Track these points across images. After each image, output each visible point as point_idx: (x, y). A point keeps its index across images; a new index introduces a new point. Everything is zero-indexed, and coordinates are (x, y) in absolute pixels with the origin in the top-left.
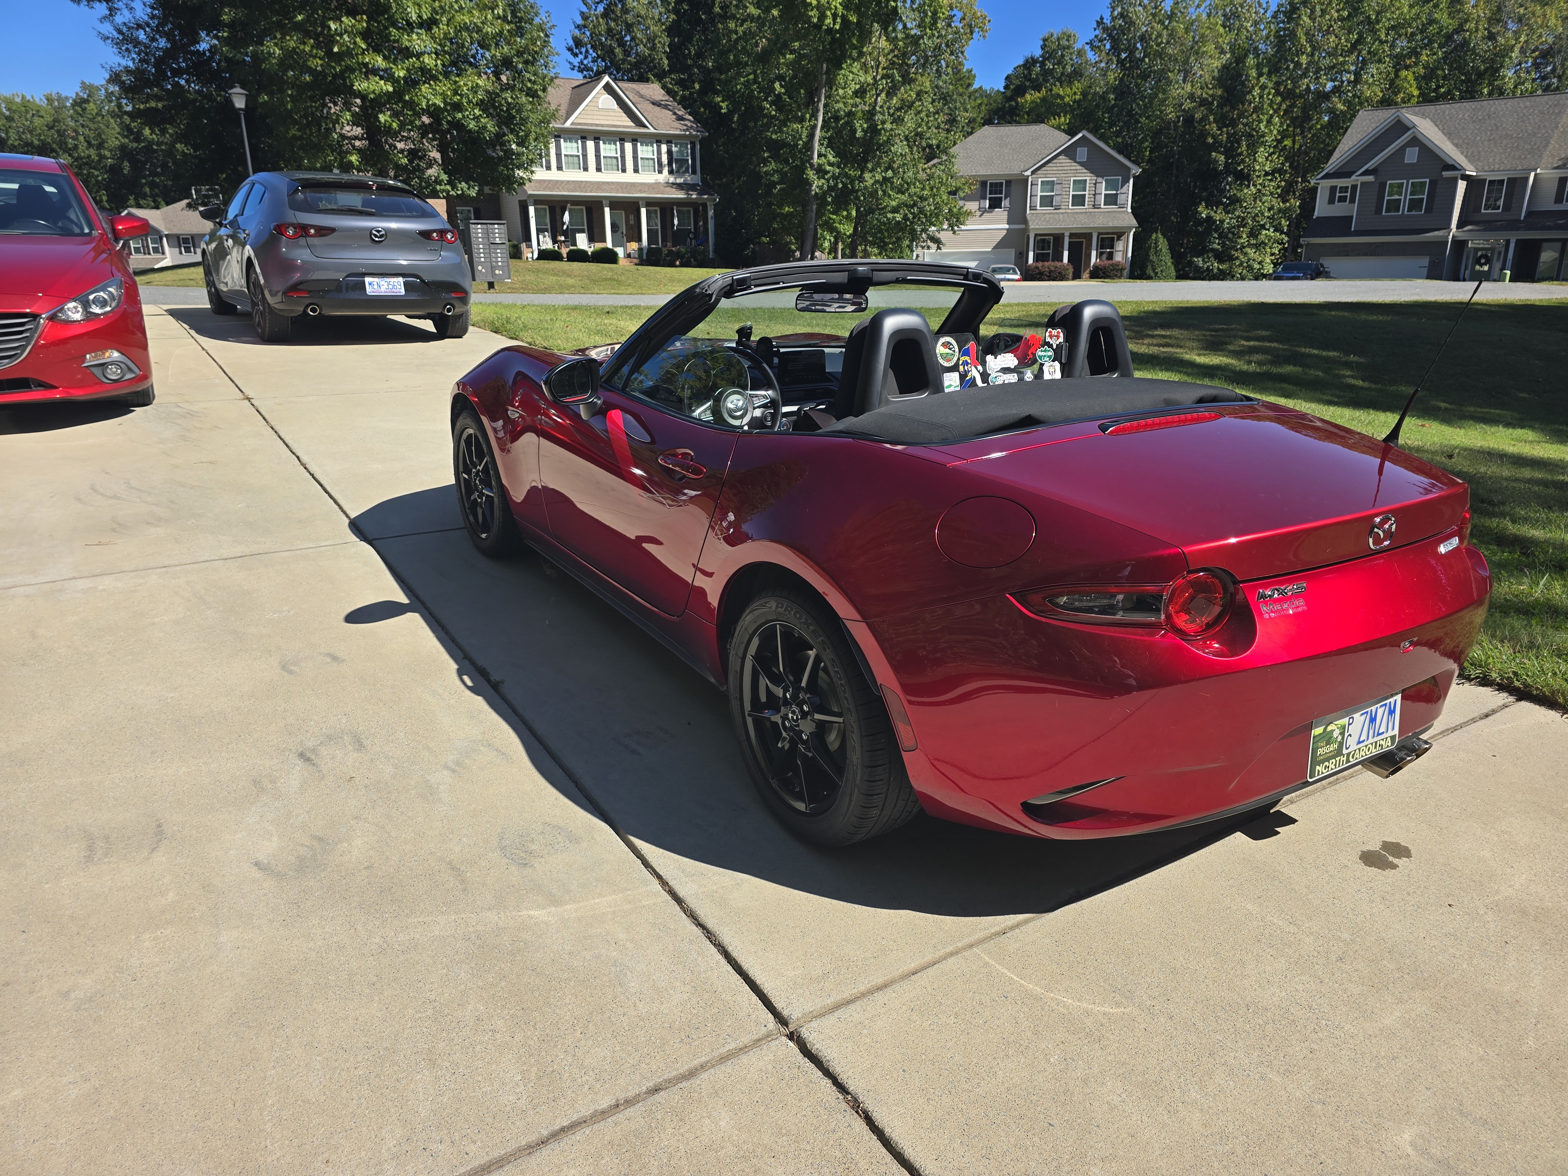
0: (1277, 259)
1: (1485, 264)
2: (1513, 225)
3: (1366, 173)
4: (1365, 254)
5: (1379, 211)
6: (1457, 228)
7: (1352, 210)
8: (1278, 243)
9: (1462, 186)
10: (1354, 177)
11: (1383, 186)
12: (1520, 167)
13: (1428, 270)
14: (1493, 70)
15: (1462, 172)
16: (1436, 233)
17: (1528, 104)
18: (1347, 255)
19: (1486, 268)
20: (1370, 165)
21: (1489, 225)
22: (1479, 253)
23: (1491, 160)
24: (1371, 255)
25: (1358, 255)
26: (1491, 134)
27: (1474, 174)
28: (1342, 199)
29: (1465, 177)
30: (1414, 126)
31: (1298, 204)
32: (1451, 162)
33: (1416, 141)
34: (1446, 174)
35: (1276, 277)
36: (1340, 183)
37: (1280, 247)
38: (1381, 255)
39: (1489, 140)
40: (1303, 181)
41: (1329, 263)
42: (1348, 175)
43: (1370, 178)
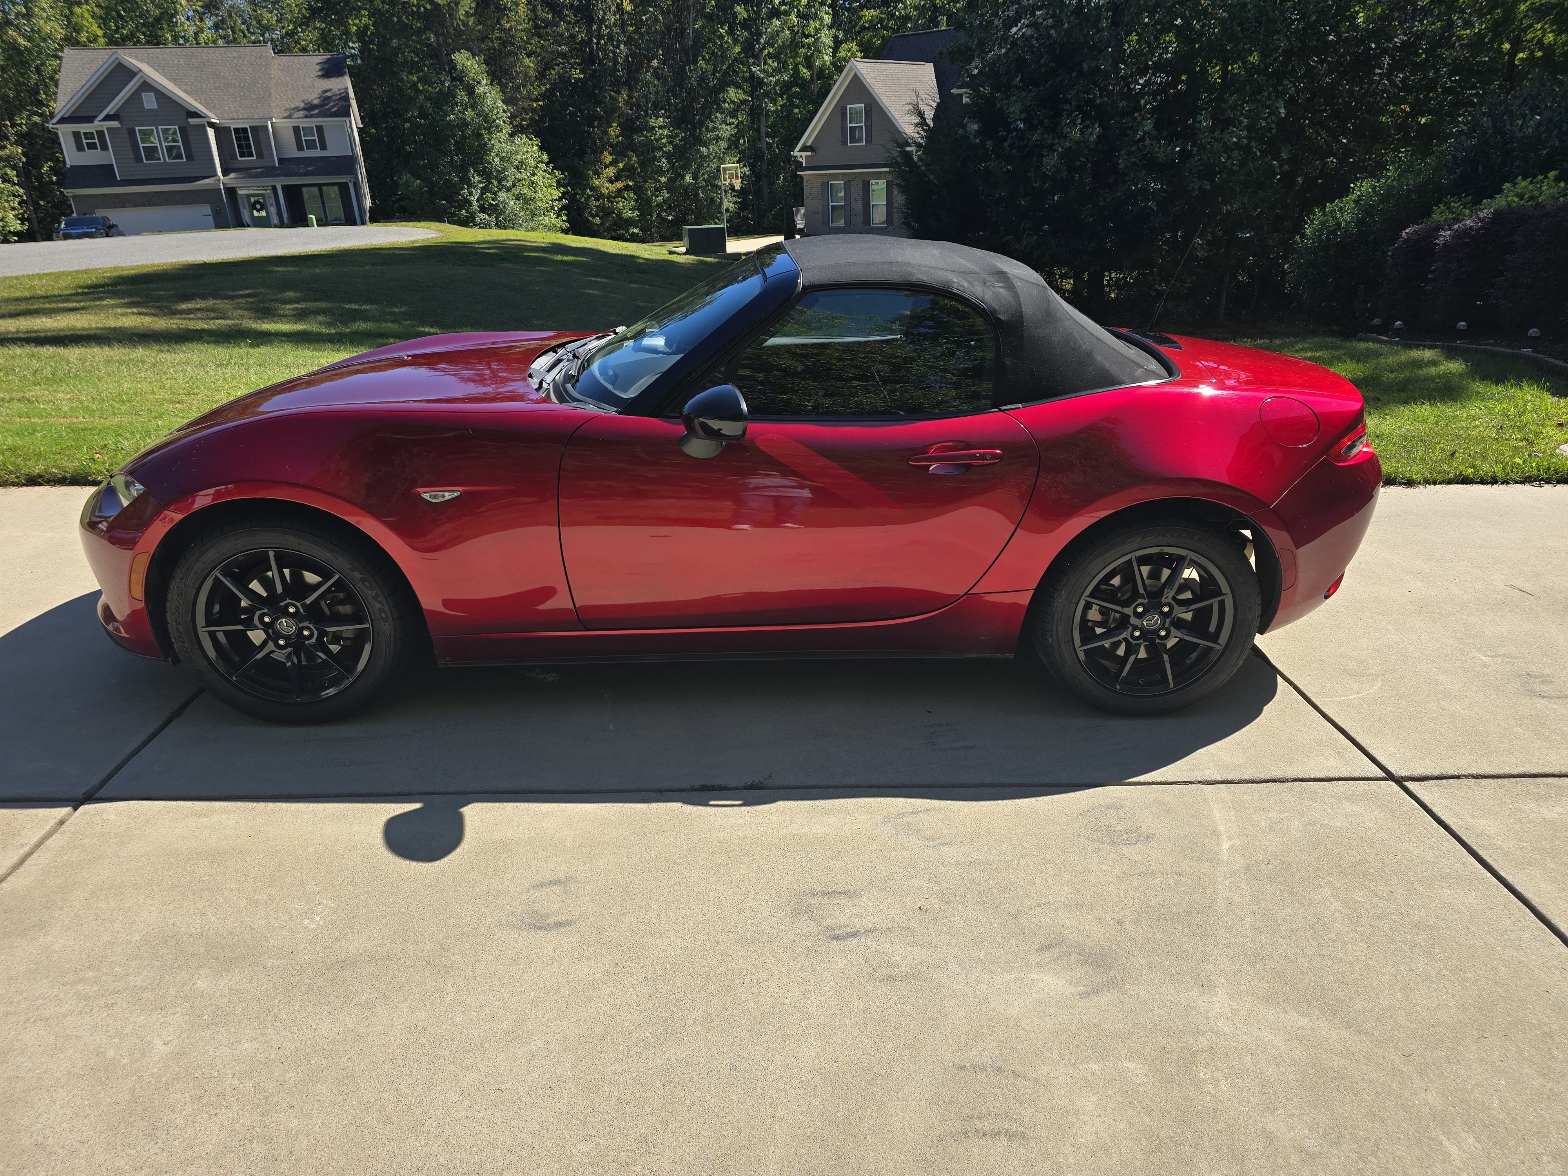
0: (23, 214)
1: (261, 209)
2: (270, 172)
3: (108, 118)
4: (143, 205)
5: (138, 159)
6: (224, 176)
7: (109, 157)
8: (14, 196)
9: (211, 132)
10: (96, 122)
11: (132, 132)
12: (256, 116)
13: (214, 218)
14: (168, 16)
15: (207, 119)
16: (207, 181)
17: (234, 54)
18: (124, 206)
19: (264, 213)
20: (111, 108)
21: (246, 171)
22: (252, 199)
23: (226, 108)
24: (150, 205)
25: (136, 206)
26: (215, 82)
27: (217, 121)
28: (92, 146)
29: (212, 125)
30: (140, 70)
31: (20, 151)
32: (193, 110)
33: (147, 86)
34: (192, 121)
35: (24, 237)
36: (83, 128)
37: (17, 200)
38: (160, 205)
39: (216, 88)
40: (13, 125)
41: (114, 216)
42: (90, 119)
43: (115, 124)
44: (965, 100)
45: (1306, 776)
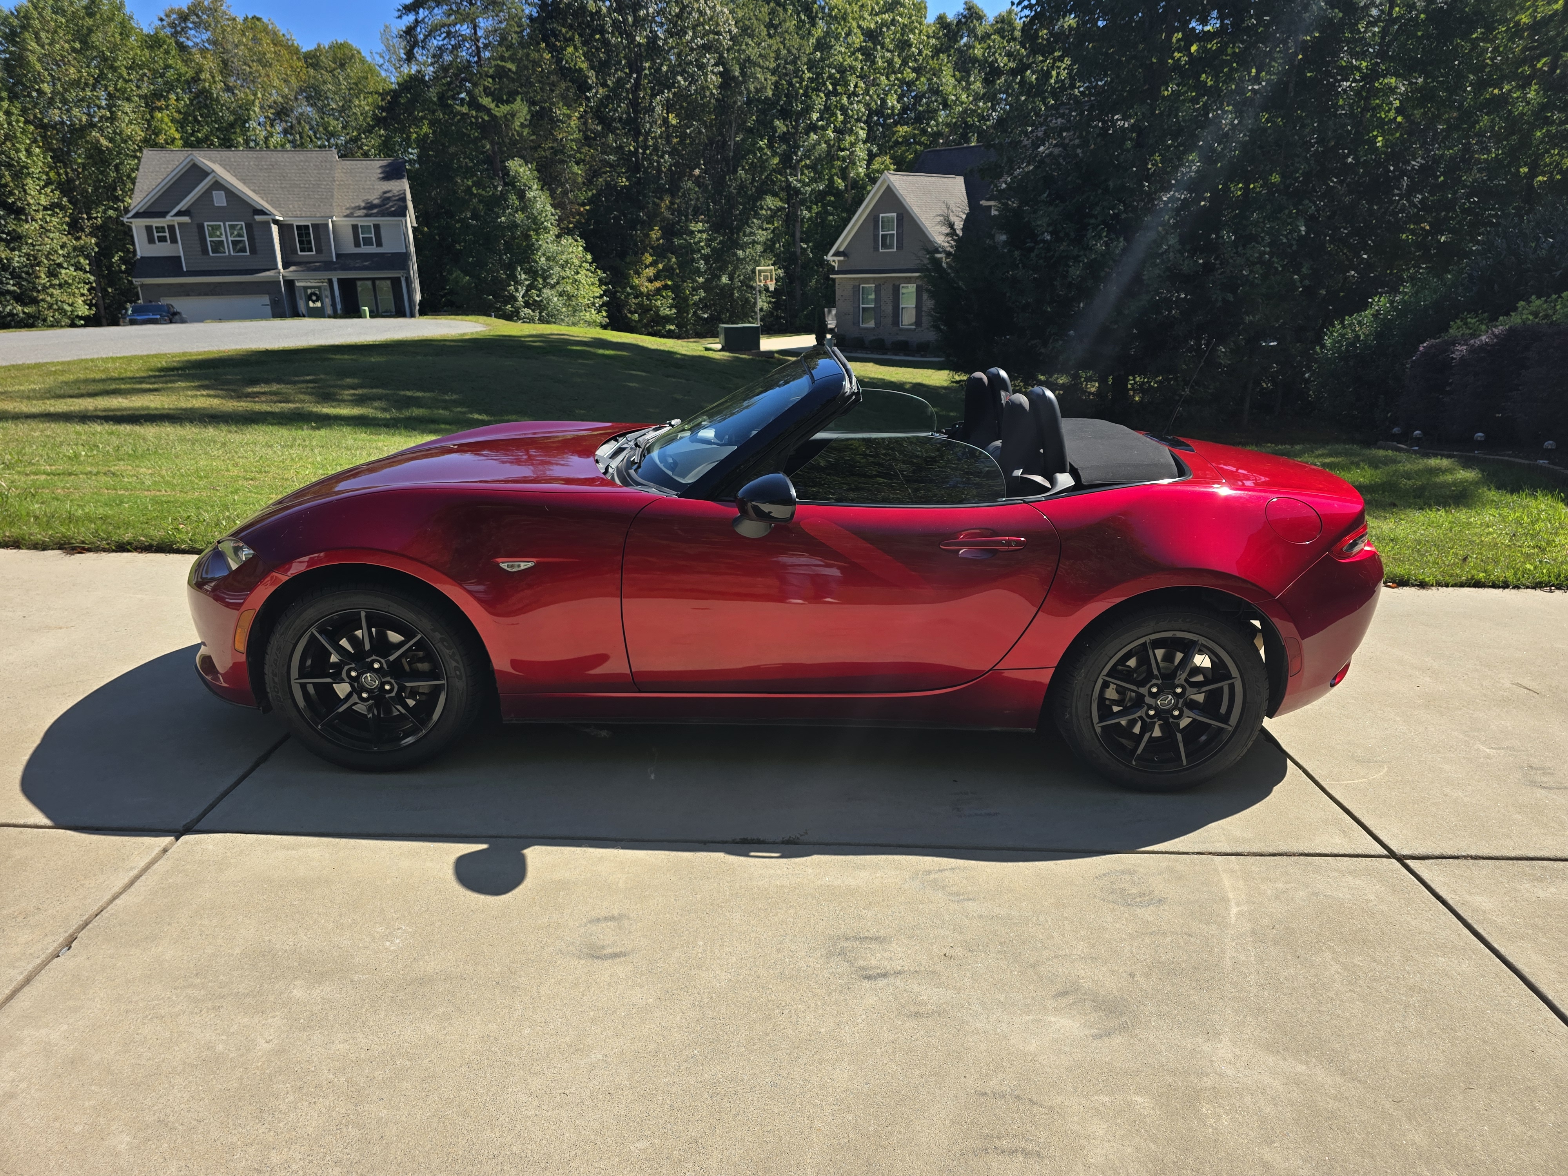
0: (91, 300)
1: (317, 301)
2: (328, 266)
3: (179, 214)
4: (206, 294)
5: (205, 251)
6: (284, 269)
7: (178, 250)
8: (85, 283)
9: (275, 229)
10: (168, 218)
11: (201, 227)
12: (318, 215)
13: (272, 308)
14: (241, 121)
15: (272, 217)
16: (267, 273)
17: (302, 157)
18: (188, 295)
19: (319, 304)
20: (183, 205)
21: (307, 266)
22: (309, 291)
23: (291, 207)
24: (212, 295)
25: (199, 295)
26: (282, 183)
27: (281, 219)
28: (162, 239)
29: (276, 222)
30: (213, 171)
31: (93, 241)
32: (259, 208)
33: (218, 185)
34: (258, 218)
35: (91, 322)
36: (156, 222)
37: (87, 287)
38: (222, 295)
39: (282, 188)
40: (89, 219)
41: (179, 304)
42: (163, 215)
43: (186, 219)
44: (994, 212)
45: (1312, 852)
